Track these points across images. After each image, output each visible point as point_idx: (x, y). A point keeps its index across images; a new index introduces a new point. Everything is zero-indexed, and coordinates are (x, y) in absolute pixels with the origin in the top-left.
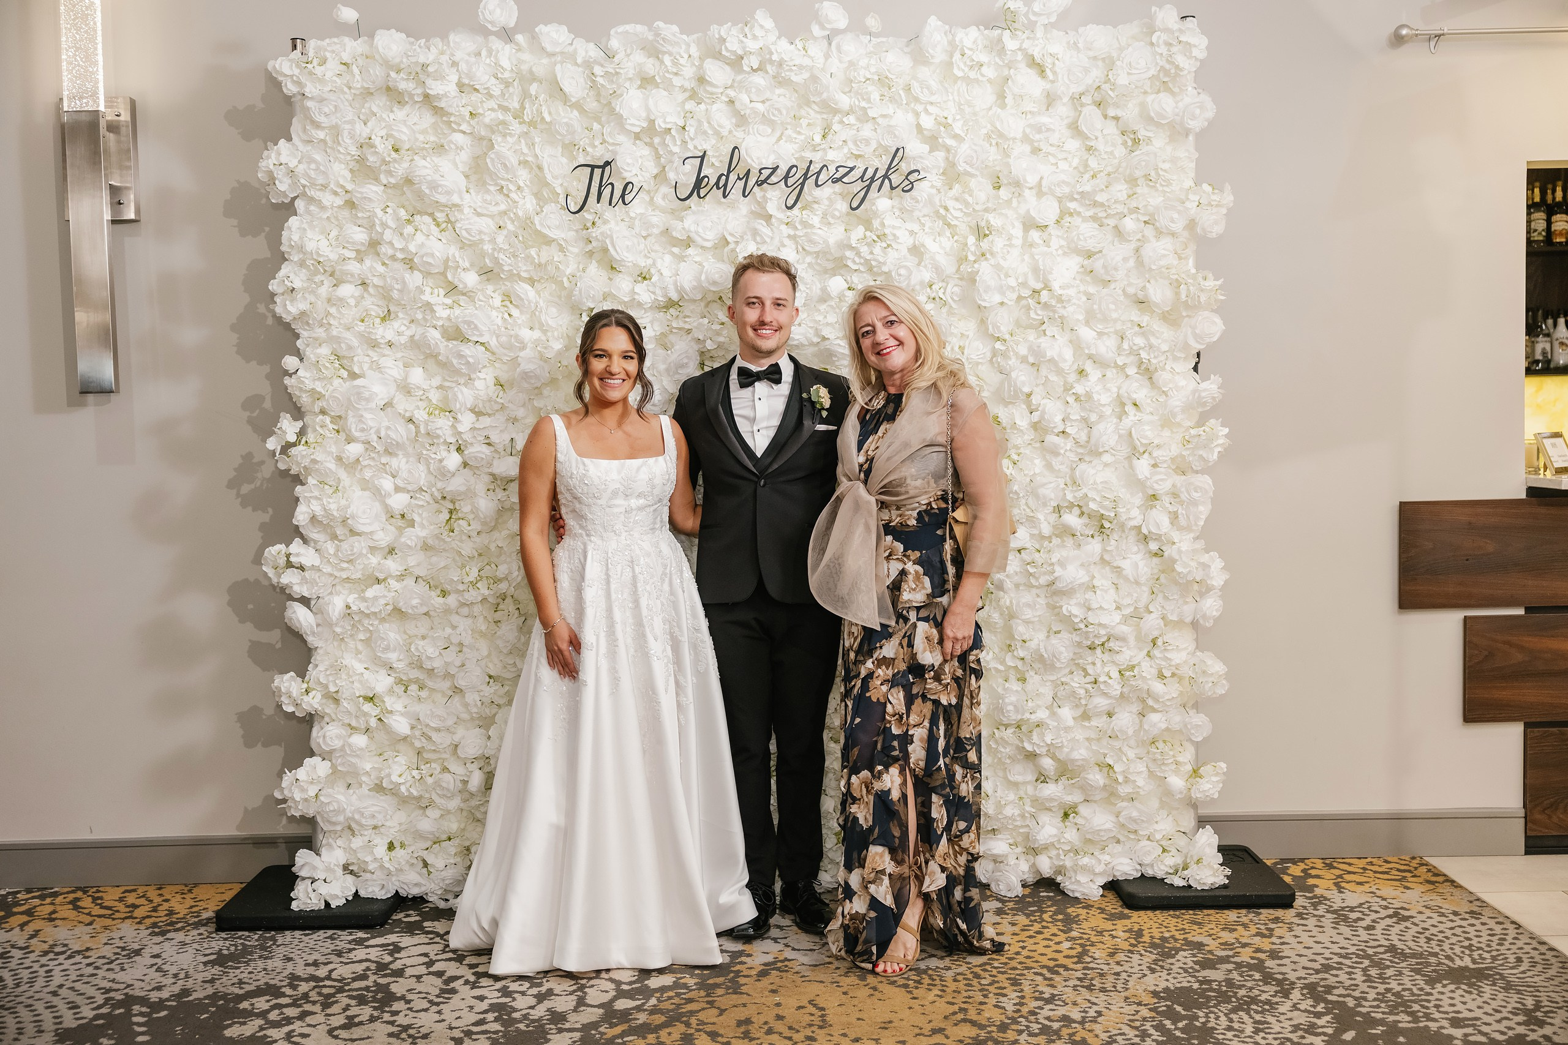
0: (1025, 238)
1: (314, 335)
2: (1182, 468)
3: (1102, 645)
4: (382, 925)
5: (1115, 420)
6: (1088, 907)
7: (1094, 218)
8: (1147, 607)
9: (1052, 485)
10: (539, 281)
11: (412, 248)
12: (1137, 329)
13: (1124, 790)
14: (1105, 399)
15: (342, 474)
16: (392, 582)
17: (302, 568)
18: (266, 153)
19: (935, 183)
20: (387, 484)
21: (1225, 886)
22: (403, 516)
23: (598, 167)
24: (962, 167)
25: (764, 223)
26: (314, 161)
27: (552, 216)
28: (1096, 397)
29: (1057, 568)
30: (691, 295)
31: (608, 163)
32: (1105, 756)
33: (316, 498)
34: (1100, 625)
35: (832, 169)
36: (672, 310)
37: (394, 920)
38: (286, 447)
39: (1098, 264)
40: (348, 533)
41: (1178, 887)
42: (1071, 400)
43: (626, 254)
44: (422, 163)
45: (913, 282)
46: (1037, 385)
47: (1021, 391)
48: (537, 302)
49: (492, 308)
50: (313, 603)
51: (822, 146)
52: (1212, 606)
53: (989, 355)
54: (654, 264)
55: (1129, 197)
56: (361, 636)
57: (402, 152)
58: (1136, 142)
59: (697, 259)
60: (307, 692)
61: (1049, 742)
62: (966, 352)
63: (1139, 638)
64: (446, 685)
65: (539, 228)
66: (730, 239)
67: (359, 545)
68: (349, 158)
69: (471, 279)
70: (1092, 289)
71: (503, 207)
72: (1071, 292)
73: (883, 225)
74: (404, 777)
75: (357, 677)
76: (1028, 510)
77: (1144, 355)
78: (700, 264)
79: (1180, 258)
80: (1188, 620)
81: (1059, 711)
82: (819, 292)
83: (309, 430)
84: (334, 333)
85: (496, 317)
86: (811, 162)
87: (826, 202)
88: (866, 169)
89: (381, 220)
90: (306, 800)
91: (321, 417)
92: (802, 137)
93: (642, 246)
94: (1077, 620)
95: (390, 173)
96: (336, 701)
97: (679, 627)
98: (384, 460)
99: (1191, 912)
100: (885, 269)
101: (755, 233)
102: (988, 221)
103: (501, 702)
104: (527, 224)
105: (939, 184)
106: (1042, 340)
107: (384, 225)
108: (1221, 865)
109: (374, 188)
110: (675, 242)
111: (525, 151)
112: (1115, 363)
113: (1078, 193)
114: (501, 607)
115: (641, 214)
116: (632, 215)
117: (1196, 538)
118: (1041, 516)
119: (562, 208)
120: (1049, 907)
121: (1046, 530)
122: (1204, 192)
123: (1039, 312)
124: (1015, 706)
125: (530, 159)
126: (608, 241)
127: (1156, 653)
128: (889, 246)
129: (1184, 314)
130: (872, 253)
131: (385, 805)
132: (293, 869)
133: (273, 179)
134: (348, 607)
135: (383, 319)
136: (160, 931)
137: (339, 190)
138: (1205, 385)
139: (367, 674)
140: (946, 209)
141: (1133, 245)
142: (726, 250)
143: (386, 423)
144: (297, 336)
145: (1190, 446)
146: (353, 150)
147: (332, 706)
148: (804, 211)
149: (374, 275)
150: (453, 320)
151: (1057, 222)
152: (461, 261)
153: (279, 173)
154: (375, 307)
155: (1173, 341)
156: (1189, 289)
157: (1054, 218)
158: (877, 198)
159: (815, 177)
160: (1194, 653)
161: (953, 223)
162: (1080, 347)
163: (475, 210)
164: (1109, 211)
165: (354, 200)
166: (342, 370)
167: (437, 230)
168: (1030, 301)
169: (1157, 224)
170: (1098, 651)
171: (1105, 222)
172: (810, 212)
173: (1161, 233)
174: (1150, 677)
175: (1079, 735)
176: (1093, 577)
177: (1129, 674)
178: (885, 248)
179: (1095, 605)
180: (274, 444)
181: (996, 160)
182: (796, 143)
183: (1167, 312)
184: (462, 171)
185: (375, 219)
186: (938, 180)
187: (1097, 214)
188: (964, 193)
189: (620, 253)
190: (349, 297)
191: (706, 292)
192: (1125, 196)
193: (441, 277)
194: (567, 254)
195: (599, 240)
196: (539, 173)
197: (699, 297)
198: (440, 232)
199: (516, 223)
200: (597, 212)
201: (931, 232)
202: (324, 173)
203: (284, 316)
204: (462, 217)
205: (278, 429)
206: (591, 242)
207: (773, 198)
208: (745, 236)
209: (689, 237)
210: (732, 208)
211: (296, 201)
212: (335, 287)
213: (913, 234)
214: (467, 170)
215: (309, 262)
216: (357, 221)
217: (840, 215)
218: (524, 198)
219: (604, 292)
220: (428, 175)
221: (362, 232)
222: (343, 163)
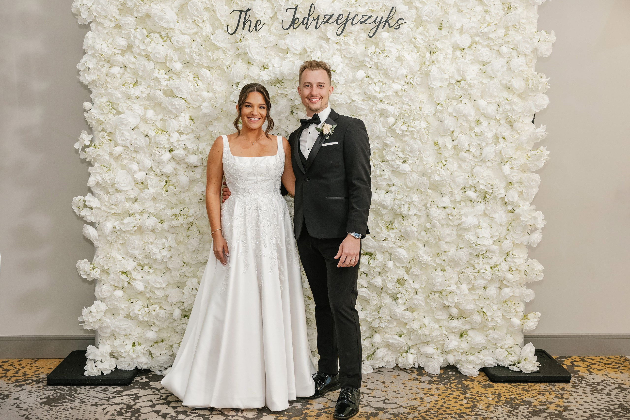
0: (453, 54)
1: (99, 92)
2: (524, 169)
3: (483, 254)
4: (129, 384)
5: (494, 146)
6: (472, 380)
7: (488, 46)
8: (505, 237)
9: (462, 177)
10: (212, 68)
11: (149, 50)
12: (507, 101)
13: (490, 324)
15: (112, 162)
16: (136, 215)
17: (91, 208)
19: (410, 26)
20: (135, 167)
21: (537, 372)
22: (142, 183)
23: (244, 11)
24: (425, 18)
25: (325, 42)
27: (221, 35)
28: (486, 134)
29: (463, 217)
30: (288, 77)
31: (248, 10)
32: (482, 308)
33: (99, 173)
34: (483, 245)
35: (360, 17)
36: (278, 85)
37: (135, 381)
38: (85, 148)
39: (488, 68)
40: (115, 191)
41: (516, 372)
42: (473, 135)
44: (155, 7)
45: (398, 74)
46: (457, 127)
47: (449, 129)
48: (211, 79)
49: (189, 81)
50: (97, 225)
51: (356, 5)
52: (537, 237)
53: (433, 112)
54: (270, 61)
55: (505, 36)
56: (121, 242)
57: (145, 1)
58: (509, 8)
59: (292, 59)
60: (93, 268)
61: (456, 301)
62: (422, 110)
63: (500, 252)
64: (161, 267)
65: (213, 41)
66: (308, 50)
67: (121, 197)
68: (118, 3)
69: (178, 66)
70: (485, 81)
71: (195, 30)
72: (476, 82)
73: (384, 45)
74: (141, 311)
75: (118, 262)
76: (450, 188)
77: (509, 114)
79: (529, 67)
80: (525, 244)
81: (461, 285)
82: (351, 78)
83: (96, 139)
84: (110, 91)
85: (191, 86)
86: (350, 13)
87: (356, 33)
88: (377, 17)
89: (134, 35)
90: (94, 322)
91: (102, 133)
93: (264, 52)
94: (472, 242)
95: (138, 11)
96: (108, 274)
97: (281, 241)
98: (134, 155)
99: (522, 384)
100: (384, 67)
101: (321, 47)
102: (436, 46)
103: (190, 275)
104: (207, 39)
105: (412, 26)
106: (460, 105)
107: (135, 37)
108: (536, 361)
109: (131, 19)
110: (281, 50)
111: (207, 2)
112: (495, 118)
113: (481, 33)
114: (190, 229)
115: (264, 36)
116: (260, 36)
117: (531, 204)
118: (456, 192)
119: (225, 32)
120: (454, 380)
121: (458, 198)
122: (542, 34)
123: (459, 91)
124: (440, 283)
125: (209, 6)
126: (247, 49)
127: (509, 259)
129: (530, 94)
130: (378, 59)
131: (131, 325)
132: (86, 355)
133: (79, 12)
134: (115, 228)
135: (134, 85)
136: (19, 385)
137: (113, 19)
138: (538, 130)
139: (123, 260)
140: (415, 39)
141: (506, 60)
142: (306, 55)
143: (135, 137)
144: (91, 92)
145: (530, 159)
147: (106, 276)
148: (345, 38)
149: (130, 63)
150: (169, 86)
151: (470, 47)
152: (173, 57)
153: (83, 9)
154: (130, 79)
155: (524, 107)
156: (533, 82)
157: (468, 45)
158: (382, 32)
159: (351, 20)
160: (527, 260)
161: (418, 46)
162: (478, 109)
163: (181, 31)
164: (495, 43)
165: (120, 24)
166: (113, 110)
167: (162, 41)
168: (455, 86)
169: (519, 50)
170: (481, 257)
171: (493, 47)
172: (348, 38)
173: (520, 54)
174: (505, 271)
175: (470, 298)
176: (480, 222)
177: (495, 269)
178: (385, 57)
179: (481, 235)
180: (78, 146)
181: (441, 15)
182: (342, 3)
183: (521, 93)
184: (175, 12)
185: (131, 34)
186: (412, 24)
187: (489, 44)
188: (424, 31)
189: (254, 55)
190: (117, 73)
191: (295, 76)
192: (503, 35)
193: (163, 65)
194: (227, 55)
195: (243, 49)
196: (213, 14)
197: (292, 78)
198: (164, 42)
199: (202, 39)
200: (242, 35)
201: (407, 49)
202: (105, 10)
203: (84, 81)
204: (175, 35)
205: (81, 138)
206: (239, 49)
207: (330, 30)
208: (316, 49)
209: (287, 48)
210: (310, 34)
211: (91, 24)
212: (110, 68)
213: (399, 51)
214: (177, 11)
215: (97, 55)
216: (122, 35)
217: (363, 40)
218: (206, 26)
219: (245, 74)
220: (158, 13)
221: (124, 41)
222: (115, 5)
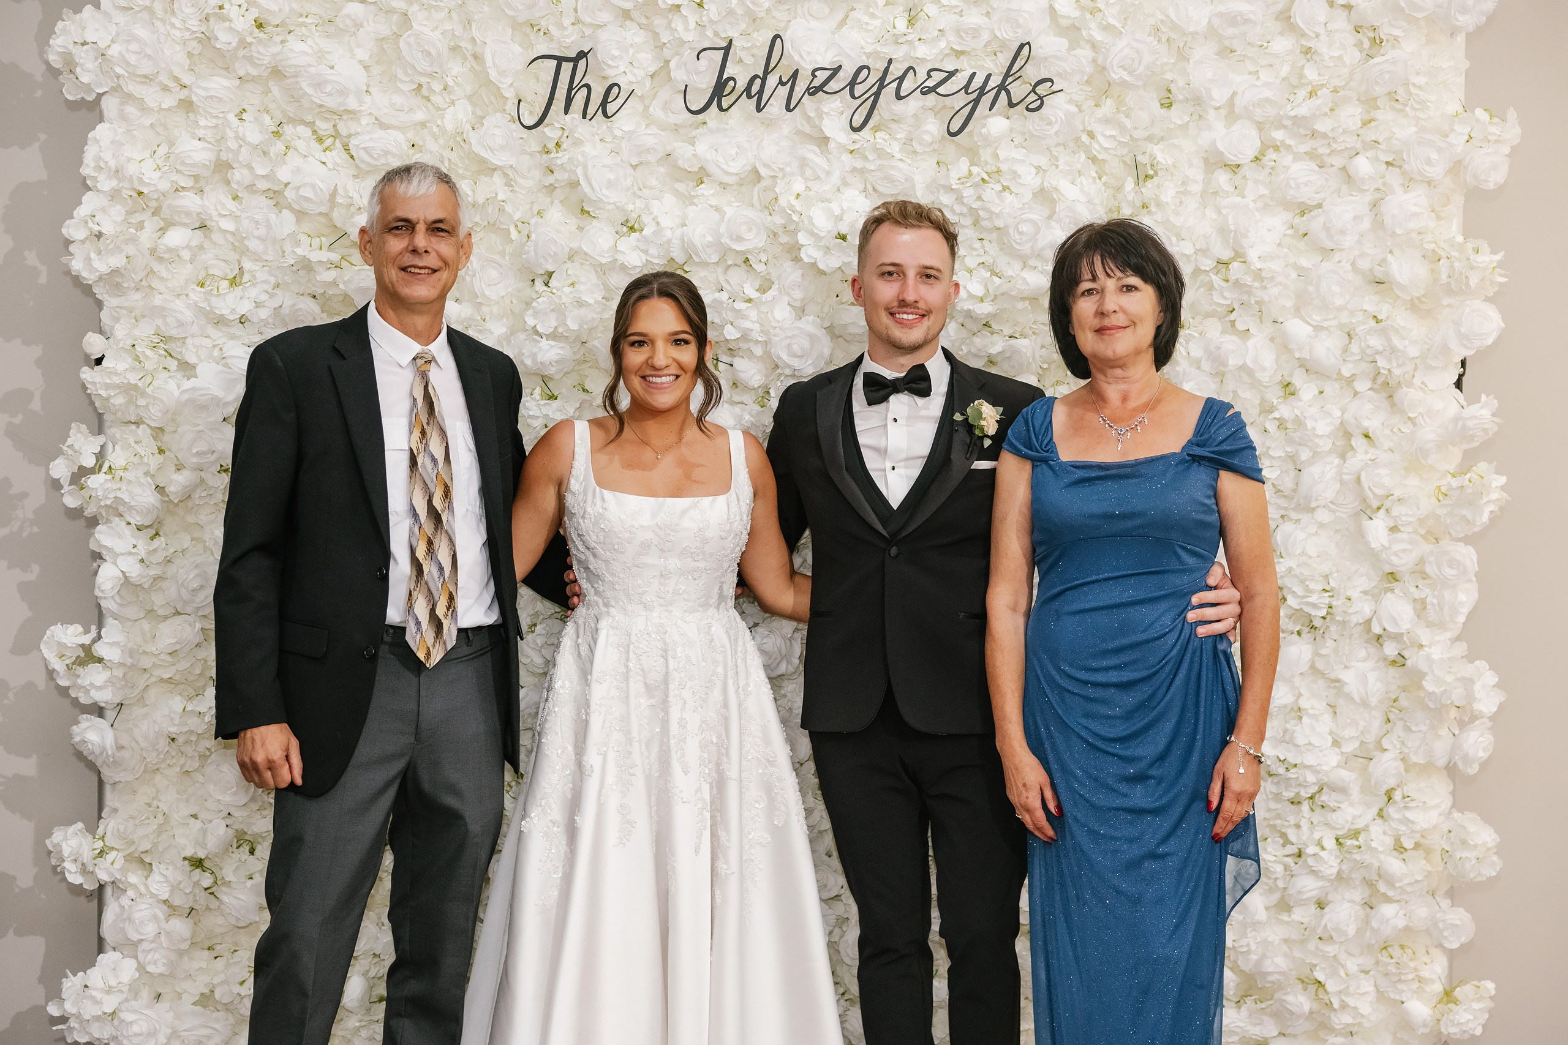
0: (1207, 180)
1: (127, 304)
2: (1435, 533)
3: (1311, 798)
5: (1337, 461)
7: (1311, 155)
8: (1379, 742)
11: (284, 174)
12: (1372, 323)
13: (1339, 1019)
14: (1322, 427)
15: (165, 515)
17: (108, 664)
18: (60, 25)
19: (1076, 98)
23: (568, 60)
24: (1117, 74)
25: (818, 150)
26: (137, 39)
27: (497, 131)
28: (1310, 424)
30: (704, 256)
31: (582, 55)
32: (1312, 967)
34: (1309, 768)
35: (922, 74)
38: (80, 475)
39: (1315, 223)
42: (1271, 427)
43: (605, 192)
44: (299, 46)
45: (1041, 244)
50: (110, 714)
51: (909, 37)
52: (1478, 742)
54: (647, 207)
55: (1365, 123)
57: (270, 29)
58: (1378, 42)
59: (714, 201)
60: (102, 853)
63: (1365, 790)
65: (476, 149)
66: (763, 172)
67: (188, 629)
68: (187, 34)
70: (1306, 262)
71: (420, 116)
72: (1275, 266)
73: (996, 156)
75: (181, 830)
77: (1382, 362)
78: (717, 209)
79: (1439, 218)
80: (1442, 762)
83: (115, 449)
84: (157, 301)
86: (890, 61)
87: (913, 122)
88: (974, 74)
89: (236, 133)
90: (97, 1018)
91: (133, 427)
92: (877, 23)
93: (629, 182)
95: (250, 59)
96: (148, 865)
97: (729, 756)
100: (1000, 223)
101: (803, 162)
102: (1153, 157)
104: (457, 143)
105: (1082, 99)
106: (1230, 337)
107: (240, 140)
109: (225, 83)
110: (679, 173)
111: (458, 31)
112: (1339, 373)
113: (1289, 118)
115: (631, 132)
116: (619, 133)
117: (1455, 641)
119: (512, 120)
122: (1478, 121)
123: (1226, 294)
125: (463, 44)
126: (579, 171)
127: (1391, 810)
128: (1005, 188)
129: (1444, 302)
130: (979, 198)
131: (217, 1026)
133: (71, 65)
135: (234, 282)
137: (172, 84)
138: (1471, 410)
139: (196, 825)
140: (1091, 135)
141: (1368, 198)
142: (756, 189)
144: (99, 304)
145: (1447, 501)
146: (194, 24)
147: (139, 872)
148: (878, 135)
149: (221, 215)
150: (341, 286)
151: (1257, 158)
152: (356, 196)
153: (81, 55)
154: (222, 264)
155: (1425, 343)
156: (1452, 266)
157: (1251, 153)
158: (987, 116)
159: (895, 84)
160: (1450, 813)
161: (1100, 157)
162: (1286, 347)
163: (376, 119)
164: (1335, 146)
165: (194, 98)
166: (169, 358)
167: (320, 148)
168: (1214, 277)
169: (1406, 167)
170: (1305, 807)
171: (1329, 160)
172: (887, 137)
173: (1411, 179)
174: (1381, 849)
175: (1275, 934)
176: (1300, 695)
177: (1349, 842)
178: (1000, 191)
179: (1301, 740)
180: (60, 469)
181: (1166, 64)
182: (868, 31)
183: (1419, 298)
184: (360, 62)
185: (227, 130)
186: (1079, 93)
187: (1316, 149)
188: (1118, 111)
189: (598, 189)
190: (183, 248)
191: (725, 251)
192: (1359, 124)
193: (323, 220)
194: (516, 189)
195: (565, 170)
196: (475, 66)
197: (715, 258)
198: (324, 151)
199: (441, 141)
200: (563, 129)
201: (1067, 168)
202: (150, 57)
203: (84, 274)
204: (359, 130)
205: (68, 446)
206: (553, 172)
207: (831, 113)
208: (788, 169)
209: (702, 168)
210: (770, 124)
211: (104, 98)
212: (162, 232)
213: (1041, 173)
214: (367, 57)
215: (126, 193)
216: (197, 131)
217: (932, 143)
218: (453, 103)
219: (571, 249)
220: (309, 65)
221: (204, 149)
222: (178, 44)
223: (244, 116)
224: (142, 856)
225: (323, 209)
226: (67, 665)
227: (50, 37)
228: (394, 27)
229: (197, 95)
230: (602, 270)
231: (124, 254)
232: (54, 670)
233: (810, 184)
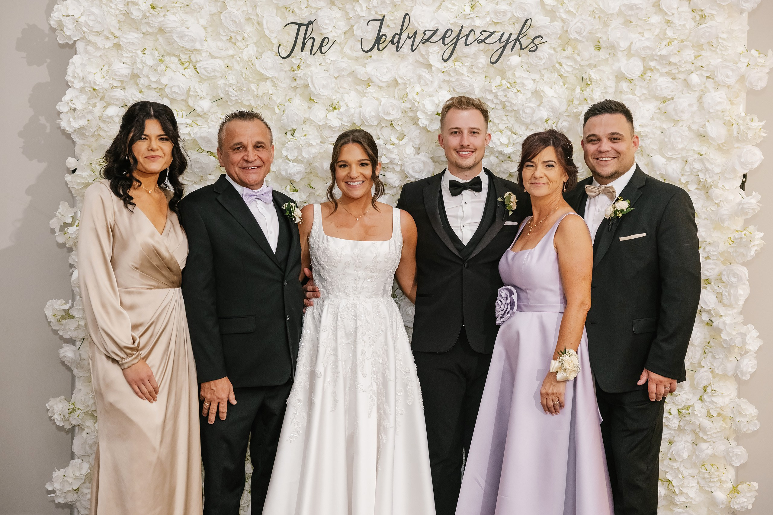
0: (618, 87)
1: (88, 143)
7: (669, 74)
8: (700, 363)
11: (164, 80)
12: (698, 156)
13: (681, 499)
18: (56, 7)
19: (553, 46)
23: (304, 25)
24: (573, 35)
25: (426, 70)
26: (93, 14)
27: (269, 60)
30: (370, 122)
31: (311, 23)
32: (666, 473)
35: (478, 33)
38: (64, 227)
39: (671, 107)
44: (172, 18)
45: (535, 117)
50: (78, 344)
51: (472, 16)
52: (749, 364)
54: (342, 98)
55: (696, 58)
57: (158, 9)
59: (375, 95)
60: (74, 411)
63: (693, 386)
65: (259, 69)
66: (400, 81)
68: (118, 12)
69: (206, 105)
70: (665, 126)
71: (231, 52)
72: (649, 129)
73: (514, 75)
77: (701, 176)
78: (377, 99)
79: (732, 104)
80: (730, 374)
86: (462, 27)
87: (473, 57)
88: (503, 33)
89: (142, 60)
90: (70, 491)
92: (456, 8)
93: (333, 85)
95: (148, 24)
97: (389, 369)
100: (515, 108)
101: (420, 77)
102: (590, 75)
104: (249, 65)
105: (556, 47)
107: (143, 63)
109: (136, 35)
110: (358, 81)
111: (250, 11)
112: (680, 181)
113: (658, 56)
115: (334, 61)
116: (328, 61)
117: (738, 314)
119: (275, 54)
122: (752, 56)
125: (252, 17)
126: (309, 80)
127: (706, 397)
128: (518, 91)
129: (735, 146)
133: (61, 26)
137: (110, 36)
138: (747, 200)
140: (560, 64)
141: (697, 94)
142: (396, 89)
144: (74, 143)
145: (734, 245)
146: (121, 7)
147: (91, 420)
148: (456, 63)
150: (192, 135)
151: (642, 75)
152: (200, 92)
153: (66, 21)
155: (724, 166)
156: (739, 128)
157: (638, 73)
158: (511, 55)
159: (464, 39)
160: (736, 398)
161: (565, 75)
163: (210, 54)
164: (681, 69)
165: (121, 43)
167: (183, 67)
169: (716, 79)
171: (677, 76)
172: (461, 65)
173: (718, 85)
174: (700, 415)
177: (684, 412)
178: (516, 93)
180: (55, 224)
181: (598, 29)
182: (451, 12)
183: (722, 144)
184: (202, 25)
185: (137, 59)
186: (555, 43)
187: (671, 71)
188: (574, 53)
189: (318, 90)
190: (115, 116)
191: (381, 120)
192: (693, 58)
193: (184, 103)
194: (278, 88)
195: (302, 79)
196: (258, 28)
197: (375, 123)
198: (184, 69)
199: (241, 65)
200: (301, 59)
201: (548, 81)
202: (100, 23)
203: (67, 129)
204: (201, 59)
205: (58, 213)
206: (296, 80)
207: (434, 53)
208: (412, 80)
209: (369, 79)
210: (403, 58)
211: (77, 42)
212: (105, 108)
213: (536, 83)
214: (205, 24)
215: (87, 89)
216: (122, 59)
217: (483, 67)
218: (247, 46)
219: (305, 118)
220: (177, 27)
221: (126, 68)
222: (114, 16)
223: (145, 52)
224: (93, 413)
225: (184, 98)
226: (57, 319)
227: (51, 13)
228: (218, 9)
229: (122, 41)
230: (320, 128)
231: (86, 119)
232: (51, 322)
233: (423, 87)
